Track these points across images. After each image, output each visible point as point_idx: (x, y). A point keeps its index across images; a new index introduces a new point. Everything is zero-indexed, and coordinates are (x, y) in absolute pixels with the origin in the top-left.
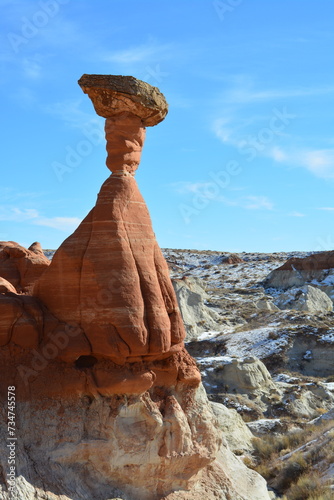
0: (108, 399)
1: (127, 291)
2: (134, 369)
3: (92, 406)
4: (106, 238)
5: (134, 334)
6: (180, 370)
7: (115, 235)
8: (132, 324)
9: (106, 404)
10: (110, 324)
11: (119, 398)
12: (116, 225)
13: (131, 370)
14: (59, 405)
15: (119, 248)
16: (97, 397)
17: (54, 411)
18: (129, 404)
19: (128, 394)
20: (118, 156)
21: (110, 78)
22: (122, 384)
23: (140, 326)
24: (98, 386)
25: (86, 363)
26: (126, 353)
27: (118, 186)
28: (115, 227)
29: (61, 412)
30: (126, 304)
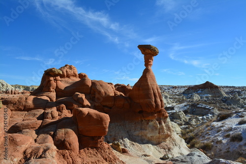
0: (146, 121)
2: (152, 114)
3: (143, 122)
4: (145, 83)
5: (152, 105)
6: (163, 114)
8: (152, 103)
10: (146, 103)
11: (149, 120)
15: (148, 85)
16: (144, 120)
18: (151, 122)
19: (151, 119)
20: (147, 64)
22: (149, 117)
23: (154, 103)
24: (144, 118)
25: (141, 112)
26: (150, 110)
27: (147, 70)
28: (147, 80)
29: (135, 123)
30: (150, 98)
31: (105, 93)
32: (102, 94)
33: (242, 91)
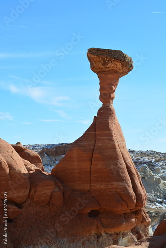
0: (111, 235)
1: (122, 172)
3: (101, 239)
4: (107, 141)
5: (130, 197)
6: (143, 216)
7: (112, 140)
8: (128, 191)
9: (111, 238)
10: (115, 191)
11: (117, 234)
12: (112, 134)
13: (125, 217)
14: (82, 240)
15: (114, 148)
16: (103, 234)
17: (80, 243)
18: (123, 237)
19: (122, 231)
21: (109, 50)
22: (123, 225)
24: (104, 228)
25: (94, 214)
26: (126, 208)
27: (109, 112)
28: (111, 135)
29: (84, 243)
30: (122, 179)
31: (11, 167)
32: (4, 170)
33: (156, 161)
